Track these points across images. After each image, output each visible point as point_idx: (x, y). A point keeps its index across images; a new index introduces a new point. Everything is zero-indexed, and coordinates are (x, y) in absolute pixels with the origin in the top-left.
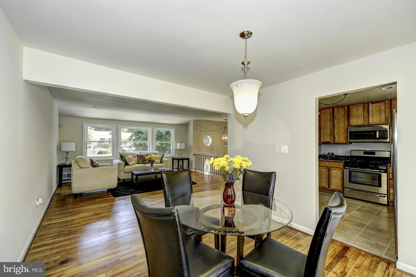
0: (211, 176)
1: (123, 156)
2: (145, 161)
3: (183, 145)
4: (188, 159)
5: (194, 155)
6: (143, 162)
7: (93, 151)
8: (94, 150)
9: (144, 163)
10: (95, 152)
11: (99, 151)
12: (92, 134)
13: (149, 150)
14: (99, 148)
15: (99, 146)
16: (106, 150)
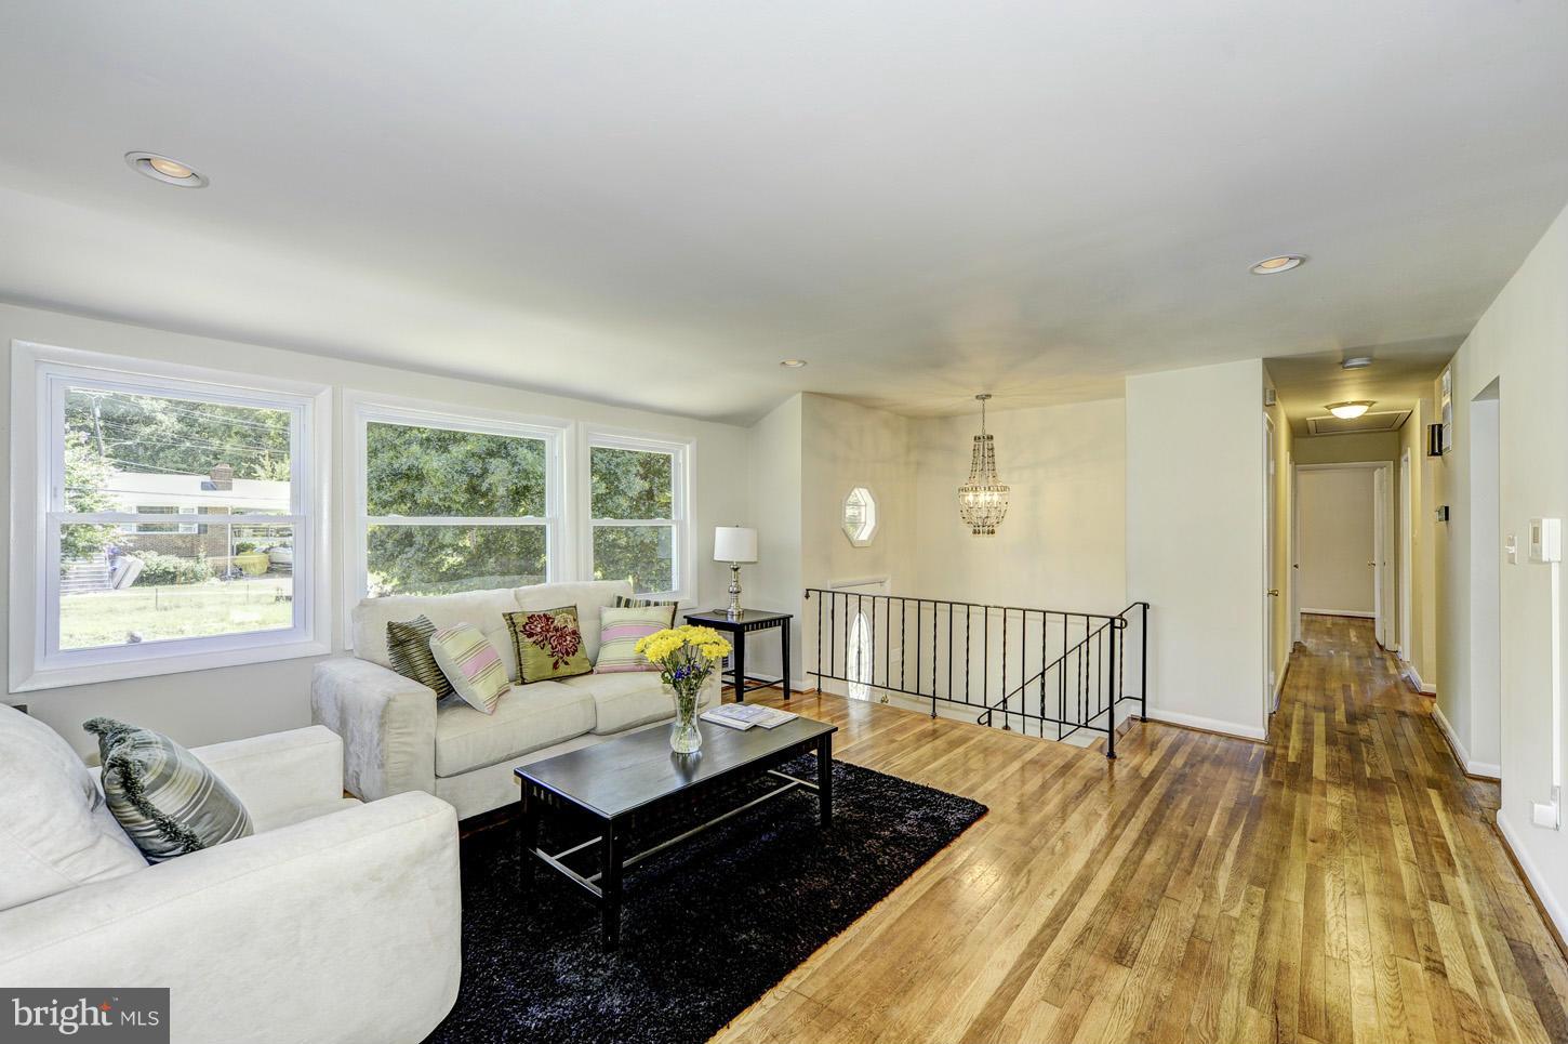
0: (873, 705)
1: (408, 630)
2: (570, 659)
3: (747, 535)
4: (784, 622)
5: (807, 596)
6: (555, 666)
7: (110, 568)
8: (117, 566)
9: (563, 670)
10: (120, 573)
11: (143, 572)
12: (100, 485)
13: (556, 578)
14: (144, 554)
15: (142, 546)
16: (184, 564)
